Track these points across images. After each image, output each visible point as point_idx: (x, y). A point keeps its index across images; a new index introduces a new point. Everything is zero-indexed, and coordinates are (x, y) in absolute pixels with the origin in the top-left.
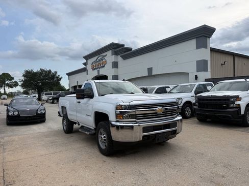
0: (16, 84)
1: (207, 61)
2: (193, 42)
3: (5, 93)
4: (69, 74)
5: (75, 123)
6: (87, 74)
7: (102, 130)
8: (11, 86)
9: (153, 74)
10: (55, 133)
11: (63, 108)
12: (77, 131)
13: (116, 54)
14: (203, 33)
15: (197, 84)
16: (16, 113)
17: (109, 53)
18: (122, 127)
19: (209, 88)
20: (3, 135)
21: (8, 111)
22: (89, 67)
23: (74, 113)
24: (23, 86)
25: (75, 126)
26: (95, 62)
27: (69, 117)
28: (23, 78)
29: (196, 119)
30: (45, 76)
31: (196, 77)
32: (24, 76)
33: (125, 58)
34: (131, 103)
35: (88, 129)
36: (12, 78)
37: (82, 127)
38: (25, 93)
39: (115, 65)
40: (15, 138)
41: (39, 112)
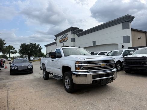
0: (16, 52)
1: (129, 36)
2: (121, 25)
3: (10, 57)
4: (46, 46)
5: (50, 73)
6: (57, 46)
7: (66, 77)
8: (13, 53)
9: (96, 45)
10: (38, 80)
11: (43, 64)
12: (51, 78)
13: (74, 33)
14: (127, 20)
15: (124, 50)
16: (16, 68)
17: (70, 33)
18: (80, 75)
19: (131, 52)
20: (8, 81)
21: (11, 67)
22: (58, 41)
23: (50, 67)
24: (20, 53)
25: (50, 75)
26: (61, 38)
27: (47, 70)
28: (20, 48)
29: (124, 72)
30: (33, 47)
31: (123, 47)
32: (20, 47)
33: (79, 35)
34: (85, 60)
35: (58, 77)
36: (14, 49)
37: (55, 75)
38: (21, 57)
39: (73, 40)
40: (15, 82)
41: (29, 67)
